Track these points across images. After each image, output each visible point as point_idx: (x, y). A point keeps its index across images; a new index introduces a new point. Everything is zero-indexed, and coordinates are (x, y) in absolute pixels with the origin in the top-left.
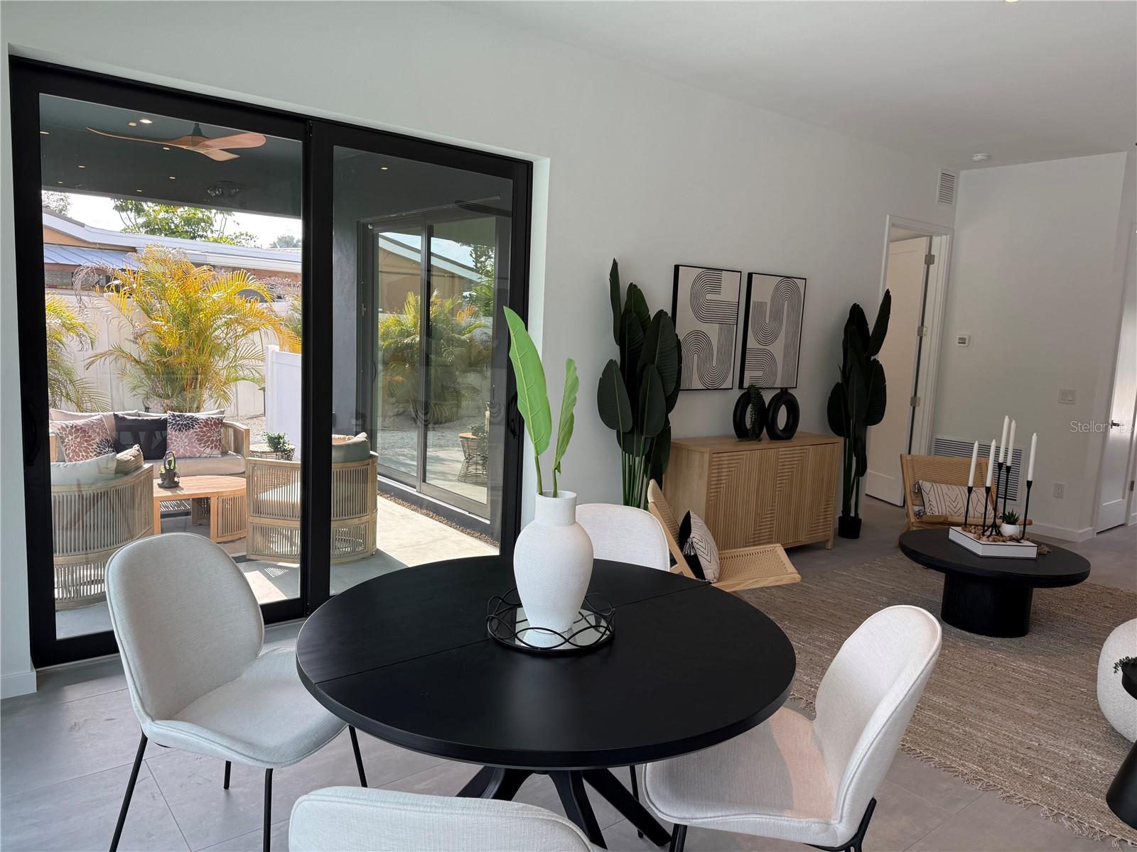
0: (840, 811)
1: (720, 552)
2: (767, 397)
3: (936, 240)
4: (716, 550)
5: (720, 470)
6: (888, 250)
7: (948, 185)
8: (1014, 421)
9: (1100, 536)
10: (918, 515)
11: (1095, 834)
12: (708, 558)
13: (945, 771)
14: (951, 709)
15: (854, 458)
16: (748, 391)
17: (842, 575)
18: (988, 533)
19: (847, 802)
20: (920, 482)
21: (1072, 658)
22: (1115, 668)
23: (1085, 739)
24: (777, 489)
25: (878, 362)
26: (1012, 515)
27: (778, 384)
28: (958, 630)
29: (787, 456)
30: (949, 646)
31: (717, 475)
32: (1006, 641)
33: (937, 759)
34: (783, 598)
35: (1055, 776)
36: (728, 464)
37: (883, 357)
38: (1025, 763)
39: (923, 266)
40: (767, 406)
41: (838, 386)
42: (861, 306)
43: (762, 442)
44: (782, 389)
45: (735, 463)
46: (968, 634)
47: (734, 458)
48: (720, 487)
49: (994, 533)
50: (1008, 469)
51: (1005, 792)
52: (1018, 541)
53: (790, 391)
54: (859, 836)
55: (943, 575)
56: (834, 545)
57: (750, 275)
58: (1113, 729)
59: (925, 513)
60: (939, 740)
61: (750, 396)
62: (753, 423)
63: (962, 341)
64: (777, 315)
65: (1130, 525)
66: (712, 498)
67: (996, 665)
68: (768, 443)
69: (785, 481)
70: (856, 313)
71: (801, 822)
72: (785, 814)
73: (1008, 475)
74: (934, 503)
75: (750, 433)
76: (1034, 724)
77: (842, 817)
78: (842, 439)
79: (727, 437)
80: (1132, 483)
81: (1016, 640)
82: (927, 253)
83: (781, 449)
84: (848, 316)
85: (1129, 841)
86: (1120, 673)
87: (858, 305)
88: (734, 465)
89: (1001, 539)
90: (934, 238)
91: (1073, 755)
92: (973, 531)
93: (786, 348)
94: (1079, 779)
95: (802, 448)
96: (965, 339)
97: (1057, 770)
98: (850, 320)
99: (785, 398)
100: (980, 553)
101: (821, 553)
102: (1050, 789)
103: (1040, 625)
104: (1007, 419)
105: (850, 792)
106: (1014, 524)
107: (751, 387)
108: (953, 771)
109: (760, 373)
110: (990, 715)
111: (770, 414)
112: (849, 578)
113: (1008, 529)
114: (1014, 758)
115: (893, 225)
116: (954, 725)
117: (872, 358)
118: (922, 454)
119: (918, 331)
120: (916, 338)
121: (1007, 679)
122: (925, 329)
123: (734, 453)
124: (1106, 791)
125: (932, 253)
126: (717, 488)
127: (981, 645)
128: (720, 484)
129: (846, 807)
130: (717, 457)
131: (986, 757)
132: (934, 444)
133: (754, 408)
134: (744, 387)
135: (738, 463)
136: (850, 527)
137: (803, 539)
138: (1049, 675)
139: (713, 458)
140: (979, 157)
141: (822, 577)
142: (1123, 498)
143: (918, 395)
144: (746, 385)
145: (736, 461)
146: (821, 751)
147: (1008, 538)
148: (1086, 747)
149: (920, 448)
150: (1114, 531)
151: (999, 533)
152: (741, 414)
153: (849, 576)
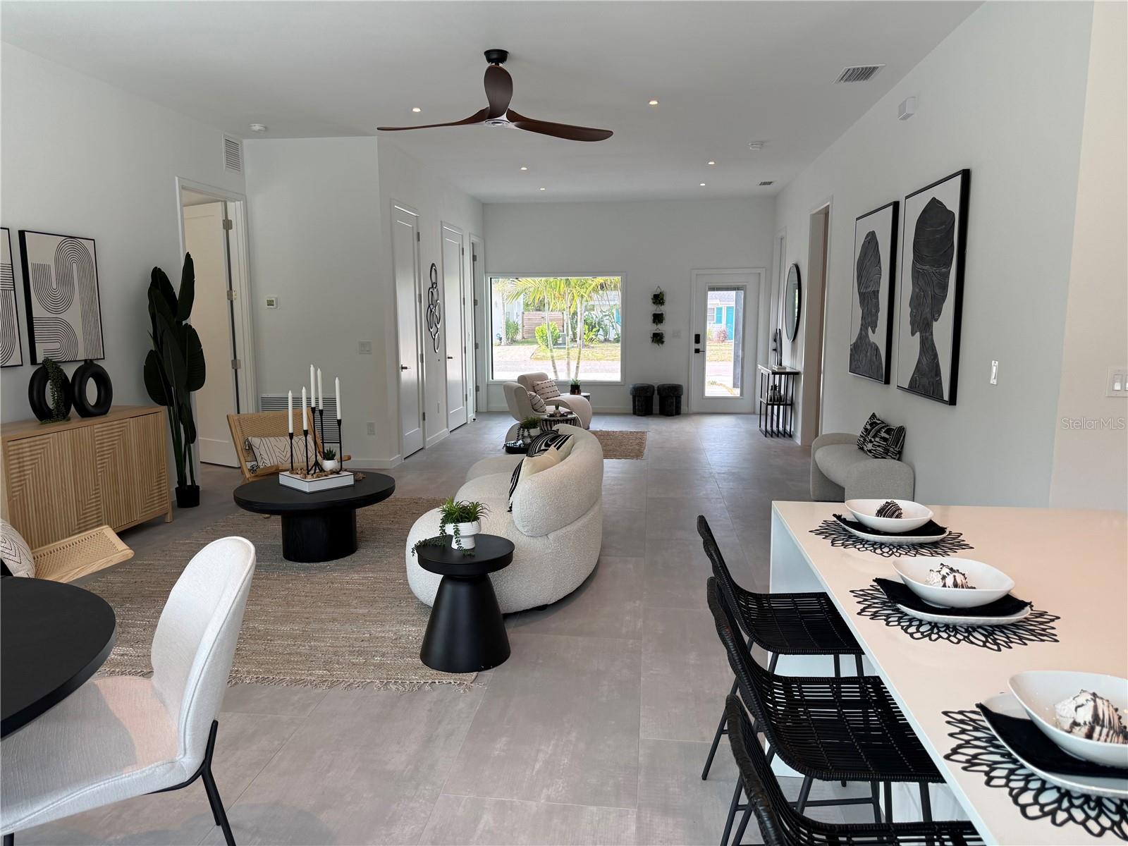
0: (182, 744)
1: (33, 551)
2: (70, 371)
3: (230, 205)
4: (29, 550)
5: (21, 460)
6: (182, 216)
7: (233, 153)
8: (319, 370)
9: (407, 460)
10: (252, 470)
11: (414, 686)
12: (17, 559)
13: (295, 685)
14: (298, 632)
15: (182, 426)
16: (44, 366)
17: (185, 544)
18: (312, 472)
19: (188, 732)
20: (250, 438)
21: (391, 560)
22: (413, 552)
23: (403, 618)
24: (99, 470)
25: (190, 326)
26: (330, 452)
27: (82, 356)
28: (300, 564)
29: (104, 433)
30: (292, 580)
31: (17, 466)
32: (340, 561)
33: (288, 678)
34: (122, 582)
35: (383, 655)
36: (31, 451)
37: (195, 320)
38: (360, 653)
39: (222, 232)
40: (70, 381)
41: (151, 353)
42: (162, 270)
43: (72, 420)
44: (86, 361)
45: (40, 449)
46: (308, 564)
47: (38, 443)
48: (25, 479)
49: (317, 471)
50: (321, 412)
51: (346, 682)
52: (338, 473)
53: (95, 362)
54: (207, 761)
55: (279, 517)
56: (174, 518)
57: (22, 234)
58: (422, 603)
59: (258, 466)
60: (289, 662)
61: (45, 373)
62: (57, 403)
63: (270, 303)
64: (65, 279)
65: (427, 447)
66: (16, 494)
67: (333, 583)
68: (81, 421)
69: (106, 460)
70: (159, 278)
71: (143, 772)
72: (124, 772)
73: (321, 418)
74: (265, 456)
75: (55, 413)
76: (365, 620)
77: (185, 750)
78: (165, 408)
79: (26, 421)
80: (424, 414)
81: (348, 558)
82: (224, 219)
83: (96, 426)
84: (150, 281)
85: (437, 681)
86: (416, 555)
87: (160, 269)
88: (39, 451)
89: (323, 474)
90: (228, 203)
91: (395, 634)
92: (299, 473)
93: (84, 316)
94: (401, 650)
95: (121, 421)
96: (273, 301)
97: (384, 650)
98: (152, 284)
99: (91, 369)
100: (307, 490)
101: (161, 528)
102: (380, 666)
103: (366, 541)
104: (312, 368)
105: (188, 723)
106: (333, 459)
107: (46, 361)
108: (303, 683)
109: (57, 345)
110: (330, 626)
111: (76, 389)
112: (192, 545)
113: (329, 465)
114: (351, 653)
115: (183, 188)
116: (301, 645)
117: (184, 323)
118: (251, 412)
119: (228, 295)
120: (227, 303)
121: (342, 592)
122: (234, 293)
123: (38, 438)
124: (419, 652)
125: (229, 218)
126: (21, 481)
127: (320, 570)
128: (25, 475)
129: (188, 737)
130: (14, 445)
131: (329, 660)
132: (260, 401)
133: (54, 384)
134: (38, 362)
135: (43, 448)
136: (188, 496)
137: (138, 518)
138: (375, 578)
139: (9, 446)
140: (257, 127)
141: (164, 551)
142: (419, 427)
143: (238, 358)
144: (40, 359)
145: (41, 446)
146: (163, 702)
147: (329, 472)
148: (404, 624)
149: (248, 406)
150: (416, 455)
151: (322, 470)
152: (38, 392)
153: (191, 543)
